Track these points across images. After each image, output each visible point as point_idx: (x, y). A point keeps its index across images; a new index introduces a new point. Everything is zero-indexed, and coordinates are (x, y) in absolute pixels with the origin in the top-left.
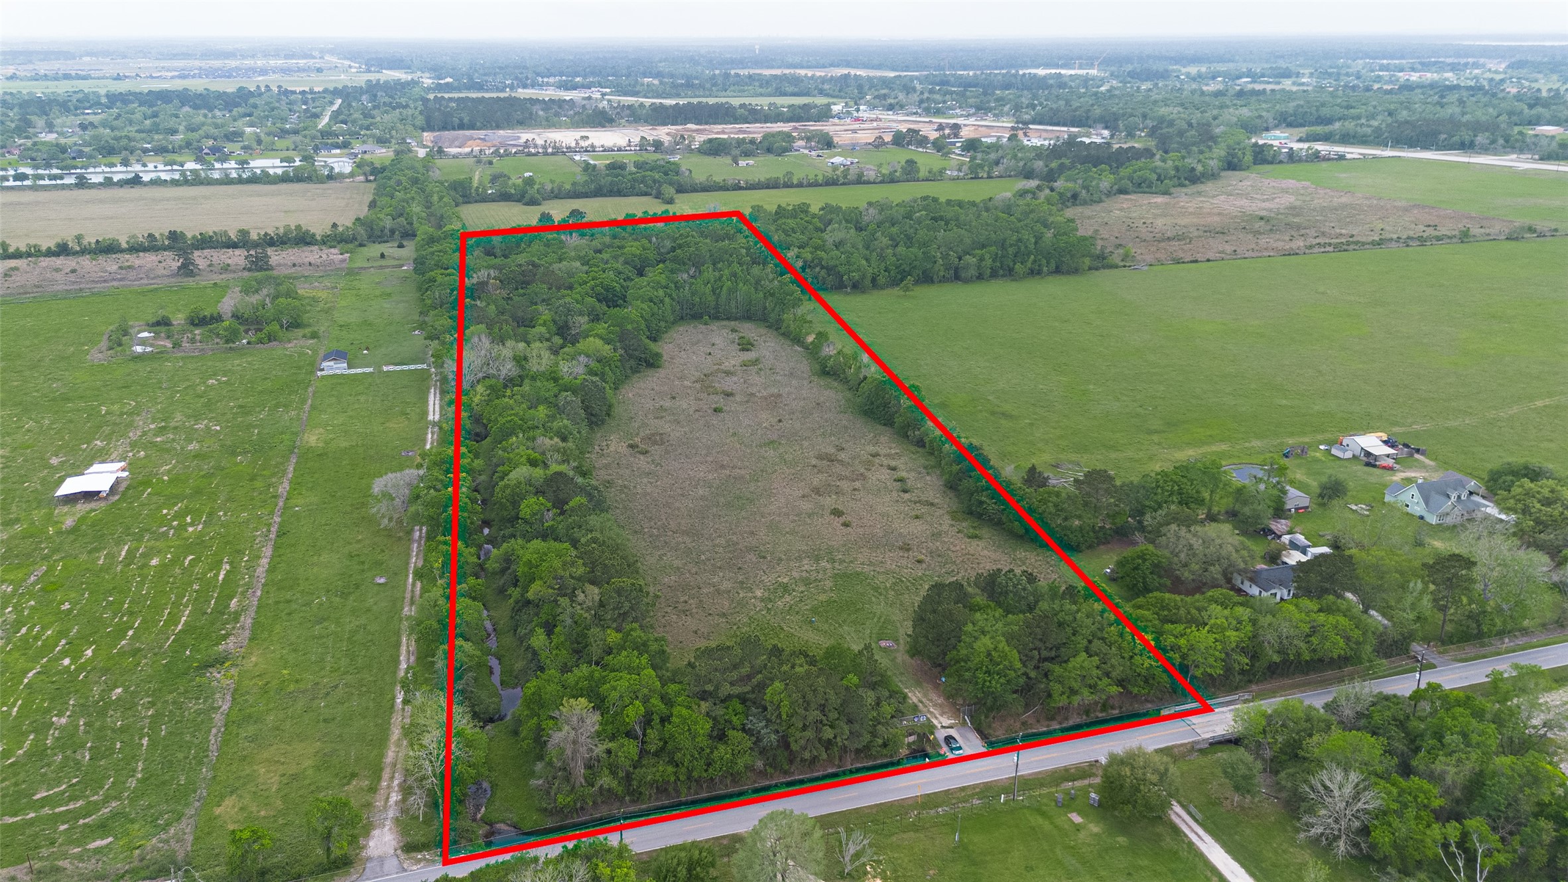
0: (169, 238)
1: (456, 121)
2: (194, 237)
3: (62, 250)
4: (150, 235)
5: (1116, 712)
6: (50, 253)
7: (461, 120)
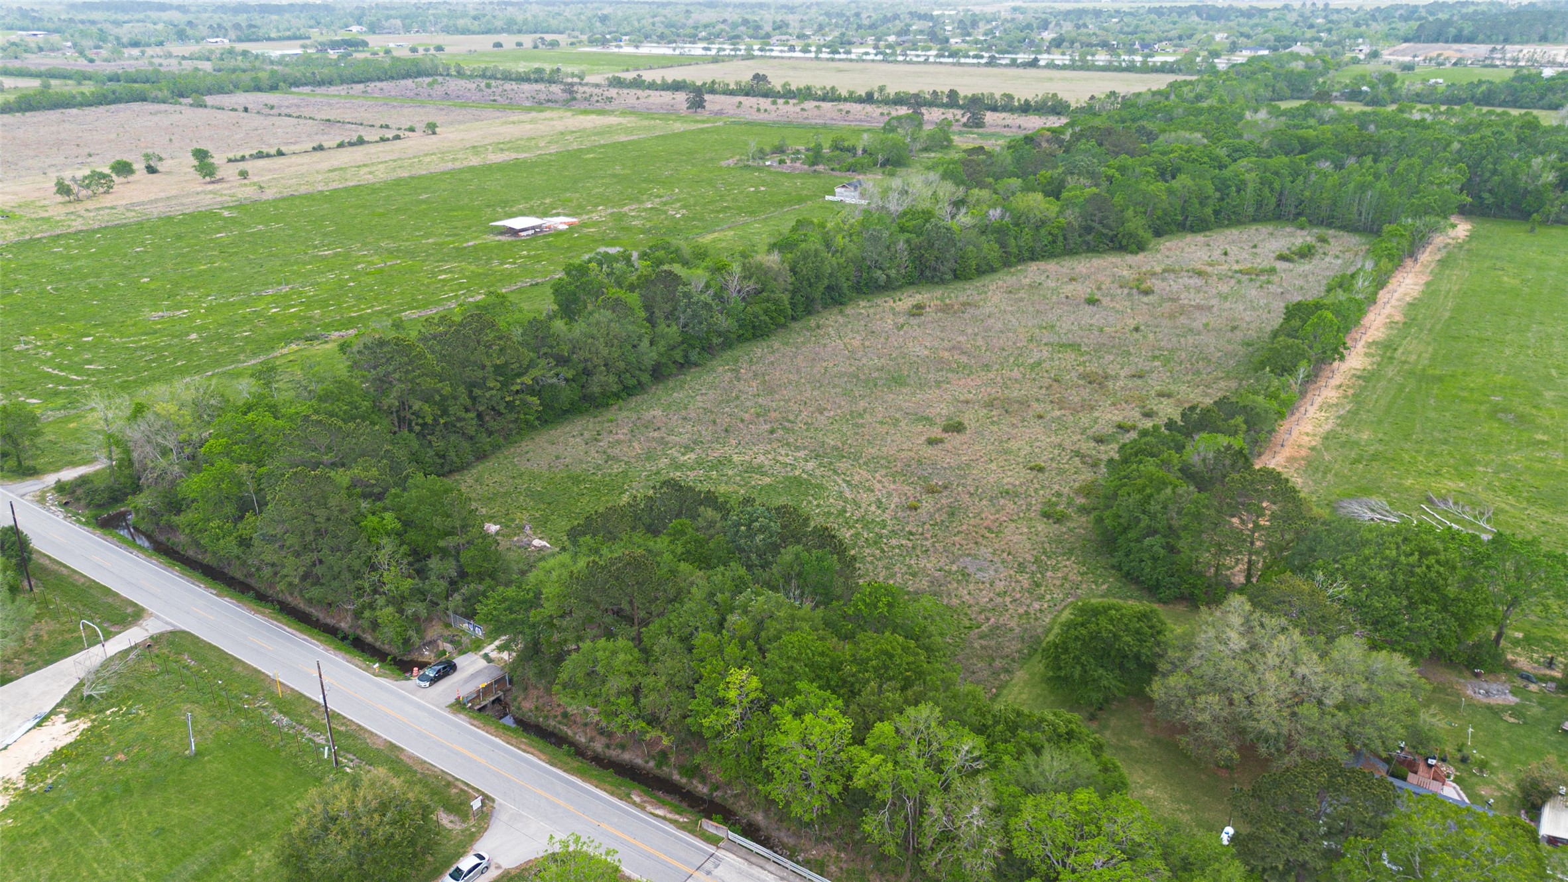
0: (948, 96)
1: (1452, 31)
2: (966, 97)
3: (869, 99)
4: (934, 92)
5: (702, 789)
6: (860, 100)
7: (1461, 30)
